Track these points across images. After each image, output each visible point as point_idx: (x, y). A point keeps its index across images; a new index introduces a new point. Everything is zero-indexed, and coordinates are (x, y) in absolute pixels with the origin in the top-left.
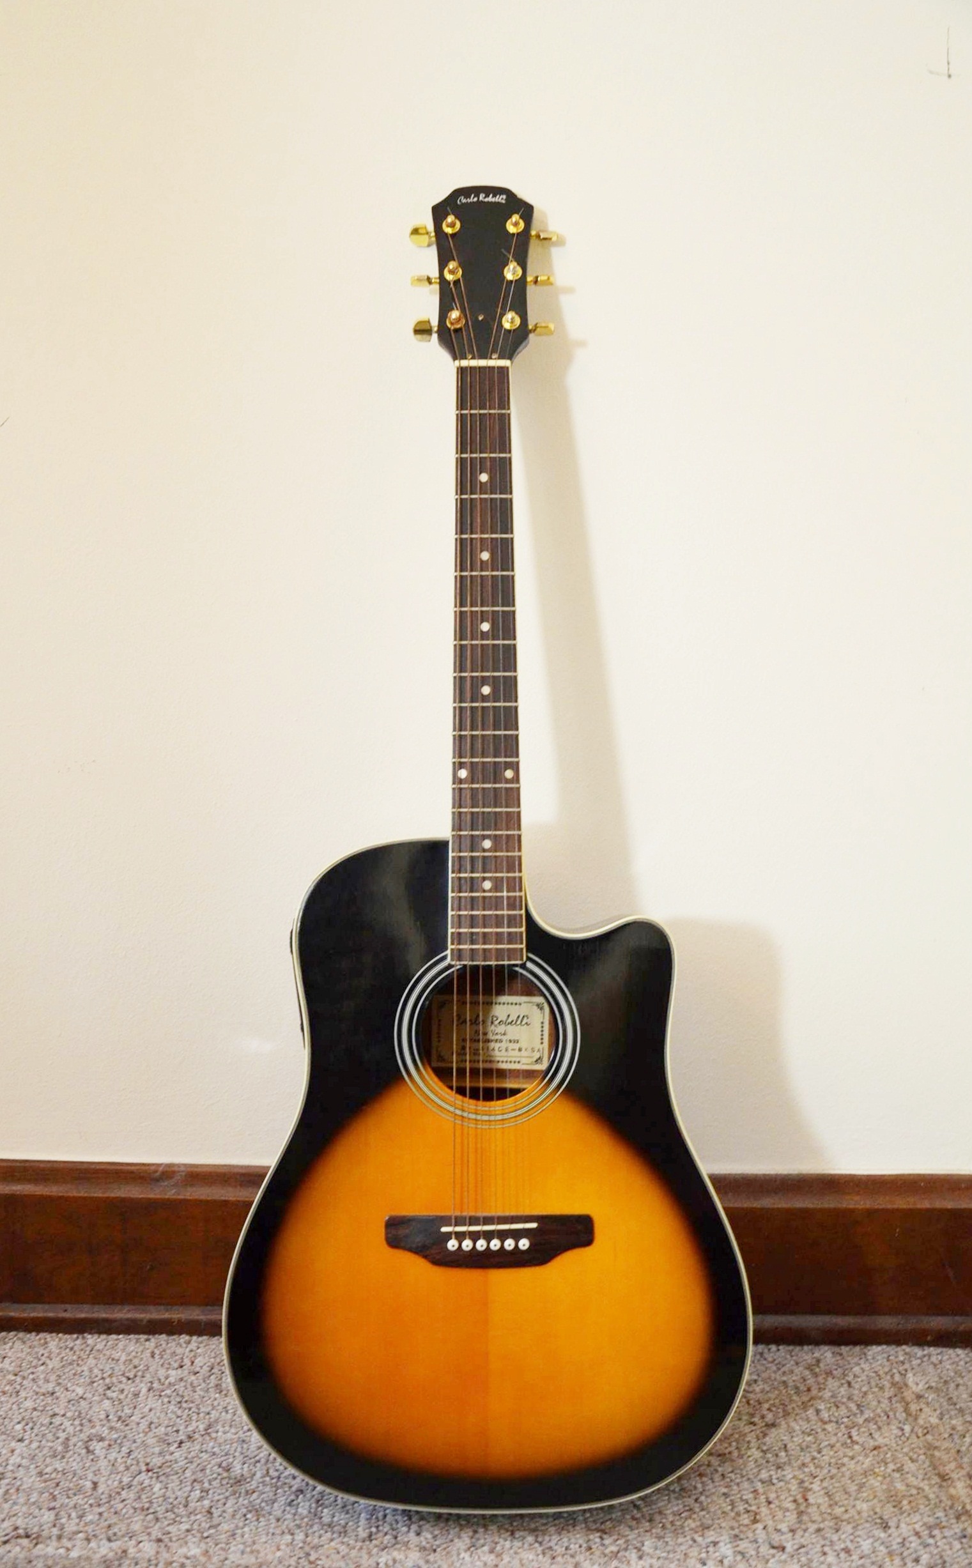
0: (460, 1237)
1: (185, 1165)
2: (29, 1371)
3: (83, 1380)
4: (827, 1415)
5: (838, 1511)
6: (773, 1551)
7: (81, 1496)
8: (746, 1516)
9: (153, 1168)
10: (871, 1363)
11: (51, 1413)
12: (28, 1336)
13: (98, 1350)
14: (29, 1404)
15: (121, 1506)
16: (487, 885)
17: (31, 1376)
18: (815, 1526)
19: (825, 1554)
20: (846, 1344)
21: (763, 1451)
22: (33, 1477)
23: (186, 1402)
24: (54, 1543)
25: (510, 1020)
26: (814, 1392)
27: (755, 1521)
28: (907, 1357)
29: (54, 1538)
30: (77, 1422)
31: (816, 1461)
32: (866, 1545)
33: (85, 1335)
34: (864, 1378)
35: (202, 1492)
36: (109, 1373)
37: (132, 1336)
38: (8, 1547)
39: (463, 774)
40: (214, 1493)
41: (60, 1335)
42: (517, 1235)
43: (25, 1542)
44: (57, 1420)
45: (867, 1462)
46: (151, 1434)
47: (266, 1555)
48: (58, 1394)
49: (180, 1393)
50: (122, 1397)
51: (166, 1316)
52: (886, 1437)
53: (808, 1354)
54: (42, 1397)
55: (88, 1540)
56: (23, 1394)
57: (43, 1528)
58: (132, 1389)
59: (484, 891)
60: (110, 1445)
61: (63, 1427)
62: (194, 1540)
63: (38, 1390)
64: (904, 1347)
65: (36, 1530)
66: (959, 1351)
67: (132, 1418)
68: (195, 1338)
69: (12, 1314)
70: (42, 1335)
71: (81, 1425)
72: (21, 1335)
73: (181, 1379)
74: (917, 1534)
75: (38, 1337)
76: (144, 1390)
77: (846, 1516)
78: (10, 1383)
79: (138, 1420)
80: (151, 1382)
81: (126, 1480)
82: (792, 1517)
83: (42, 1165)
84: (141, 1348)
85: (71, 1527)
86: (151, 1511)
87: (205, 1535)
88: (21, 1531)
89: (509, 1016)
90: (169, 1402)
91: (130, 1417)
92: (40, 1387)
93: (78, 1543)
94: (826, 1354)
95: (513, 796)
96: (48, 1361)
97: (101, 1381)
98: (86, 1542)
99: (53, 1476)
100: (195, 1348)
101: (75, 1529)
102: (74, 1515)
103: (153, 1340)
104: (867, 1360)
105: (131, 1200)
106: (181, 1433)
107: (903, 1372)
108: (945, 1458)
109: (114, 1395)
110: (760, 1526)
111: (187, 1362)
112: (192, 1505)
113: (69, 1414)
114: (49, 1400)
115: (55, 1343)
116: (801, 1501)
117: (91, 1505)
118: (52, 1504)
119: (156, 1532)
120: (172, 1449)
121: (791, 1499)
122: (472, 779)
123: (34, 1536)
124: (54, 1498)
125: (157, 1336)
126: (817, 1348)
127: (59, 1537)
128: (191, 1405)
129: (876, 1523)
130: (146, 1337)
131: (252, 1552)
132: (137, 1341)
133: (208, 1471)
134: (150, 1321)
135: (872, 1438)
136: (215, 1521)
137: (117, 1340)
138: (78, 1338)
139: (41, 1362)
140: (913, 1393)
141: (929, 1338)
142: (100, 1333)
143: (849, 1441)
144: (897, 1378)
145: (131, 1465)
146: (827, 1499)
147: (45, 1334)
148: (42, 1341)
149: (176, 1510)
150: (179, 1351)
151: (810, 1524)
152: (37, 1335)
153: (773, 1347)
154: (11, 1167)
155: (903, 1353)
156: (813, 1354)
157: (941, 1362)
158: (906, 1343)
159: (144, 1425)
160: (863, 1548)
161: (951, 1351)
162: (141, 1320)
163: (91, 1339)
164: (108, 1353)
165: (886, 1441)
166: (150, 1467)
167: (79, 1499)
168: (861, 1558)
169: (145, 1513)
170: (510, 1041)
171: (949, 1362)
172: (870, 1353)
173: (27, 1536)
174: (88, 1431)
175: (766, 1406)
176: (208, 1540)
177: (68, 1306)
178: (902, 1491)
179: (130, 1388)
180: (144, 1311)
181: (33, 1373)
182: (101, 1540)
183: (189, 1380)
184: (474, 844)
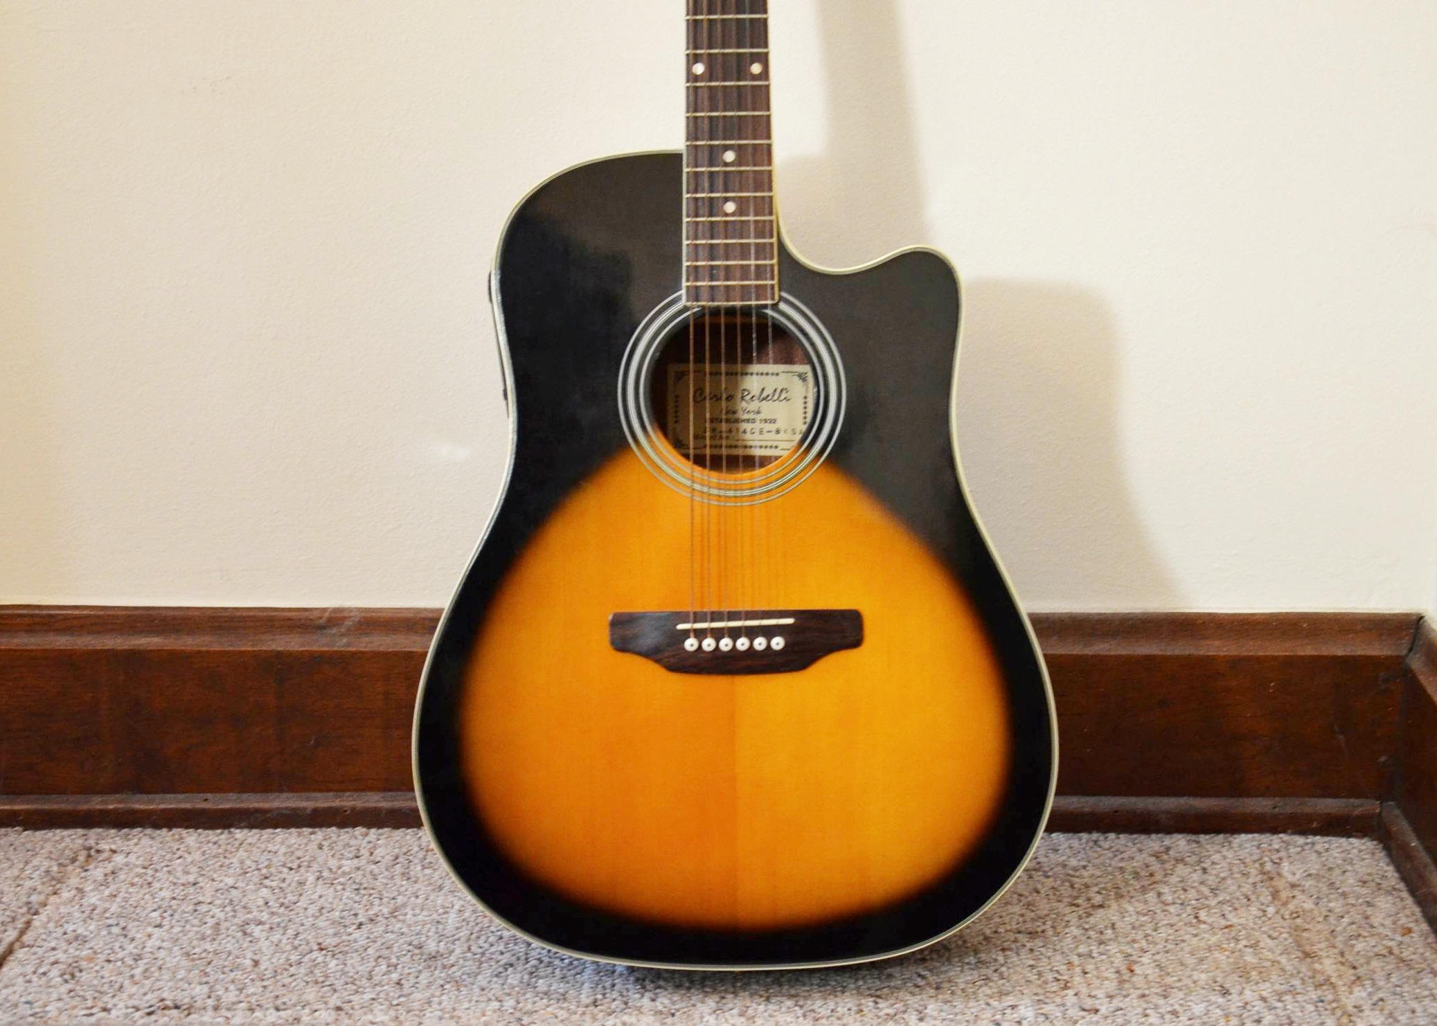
0: (700, 634)
1: (359, 609)
2: (163, 864)
3: (233, 871)
4: (1170, 898)
5: (1169, 980)
6: (1084, 1013)
7: (240, 972)
8: (1055, 984)
9: (316, 614)
10: (1235, 851)
11: (195, 901)
12: (158, 832)
13: (250, 844)
14: (166, 894)
15: (290, 979)
16: (730, 207)
17: (165, 869)
18: (1139, 992)
19: (1146, 1016)
20: (1206, 832)
21: (1084, 929)
22: (178, 958)
23: (365, 889)
24: (210, 1013)
25: (764, 395)
26: (1158, 877)
27: (1066, 987)
28: (1284, 845)
29: (210, 1008)
30: (228, 909)
31: (1149, 938)
32: (1198, 1009)
33: (232, 830)
34: (1224, 864)
35: (388, 966)
36: (266, 864)
37: (293, 830)
38: (153, 1017)
39: (699, 69)
40: (404, 967)
41: (200, 831)
42: (769, 632)
43: (175, 1012)
44: (203, 908)
45: (1214, 939)
46: (323, 918)
47: (469, 1020)
48: (201, 884)
49: (357, 881)
50: (283, 885)
51: (337, 803)
52: (1244, 917)
53: (1154, 842)
54: (182, 888)
55: (252, 1010)
56: (156, 885)
57: (195, 999)
58: (296, 879)
59: (727, 215)
60: (271, 928)
61: (211, 913)
62: (381, 1007)
63: (175, 881)
64: (1282, 835)
65: (186, 1000)
66: (1353, 840)
67: (298, 904)
68: (373, 831)
69: (137, 806)
70: (175, 831)
71: (235, 911)
72: (148, 831)
73: (358, 869)
74: (1264, 999)
75: (171, 833)
76: (311, 879)
77: (1178, 984)
78: (138, 875)
79: (305, 906)
80: (320, 872)
81: (294, 958)
82: (1111, 986)
83: (171, 613)
84: (305, 841)
85: (231, 996)
86: (327, 983)
87: (395, 1002)
88: (168, 1003)
89: (763, 389)
90: (344, 889)
91: (295, 903)
92: (179, 879)
93: (240, 1013)
94: (1180, 843)
95: (761, 97)
96: (186, 855)
97: (256, 872)
98: (249, 1013)
99: (204, 955)
100: (373, 840)
101: (235, 999)
102: (232, 987)
103: (320, 833)
104: (1232, 848)
105: (290, 654)
106: (360, 916)
107: (1277, 861)
108: (1316, 939)
109: (274, 884)
110: (1071, 992)
111: (364, 853)
112: (377, 979)
113: (218, 902)
114: (191, 890)
115: (193, 838)
116: (1124, 971)
117: (253, 980)
118: (205, 979)
119: (334, 1001)
120: (350, 930)
121: (1113, 970)
122: (710, 75)
123: (185, 1007)
124: (206, 974)
125: (324, 829)
126: (1168, 836)
127: (216, 1008)
128: (372, 891)
129: (1214, 990)
130: (310, 830)
131: (452, 1017)
132: (299, 835)
133: (395, 949)
134: (315, 810)
135: (1225, 918)
136: (406, 991)
137: (274, 833)
138: (222, 834)
139: (177, 856)
140: (1287, 882)
141: (1315, 825)
142: (251, 827)
143: (1195, 921)
144: (1269, 867)
145: (300, 945)
146: (1157, 970)
147: (179, 830)
148: (177, 837)
149: (358, 982)
150: (353, 842)
151: (1132, 991)
152: (170, 831)
153: (1112, 836)
154: (131, 616)
155: (1279, 840)
156: (1162, 842)
157: (1327, 850)
158: (1284, 832)
159: (313, 910)
160: (1193, 1010)
161: (1343, 840)
162: (305, 809)
163: (239, 834)
164: (263, 846)
165: (1243, 921)
166: (322, 946)
167: (238, 974)
168: (1190, 1019)
169: (320, 985)
170: (766, 421)
171: (1339, 850)
172: (1237, 840)
173: (177, 1007)
174: (242, 916)
175: (1096, 889)
176: (399, 1007)
177: (209, 796)
178: (1253, 963)
179: (294, 877)
180: (308, 799)
181: (168, 866)
182: (267, 1009)
183: (368, 870)
184: (714, 156)
